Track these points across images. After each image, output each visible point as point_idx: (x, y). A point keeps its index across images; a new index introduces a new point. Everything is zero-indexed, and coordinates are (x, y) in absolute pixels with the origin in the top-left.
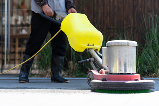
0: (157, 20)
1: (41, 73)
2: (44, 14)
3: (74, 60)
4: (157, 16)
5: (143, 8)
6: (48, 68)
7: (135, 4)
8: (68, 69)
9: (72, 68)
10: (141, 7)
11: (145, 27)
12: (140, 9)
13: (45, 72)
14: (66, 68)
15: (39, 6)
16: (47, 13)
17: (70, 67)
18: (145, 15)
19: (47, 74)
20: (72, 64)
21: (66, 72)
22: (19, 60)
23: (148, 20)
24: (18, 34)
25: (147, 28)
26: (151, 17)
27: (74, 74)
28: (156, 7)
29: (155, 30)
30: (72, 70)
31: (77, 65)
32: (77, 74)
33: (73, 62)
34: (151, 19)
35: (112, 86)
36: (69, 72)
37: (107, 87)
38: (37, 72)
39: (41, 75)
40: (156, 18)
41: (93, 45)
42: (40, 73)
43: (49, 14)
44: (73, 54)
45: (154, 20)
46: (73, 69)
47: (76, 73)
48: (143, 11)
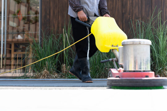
0: (144, 26)
1: (36, 75)
2: (79, 19)
3: (67, 63)
4: (144, 22)
5: (131, 15)
6: (42, 71)
7: (123, 12)
8: (61, 72)
9: (65, 70)
10: (129, 14)
11: (133, 33)
12: (129, 16)
13: (39, 74)
14: (59, 71)
15: (75, 11)
16: (81, 19)
17: (63, 70)
18: (133, 21)
19: (41, 76)
20: (65, 67)
21: (59, 74)
22: (14, 65)
23: (135, 26)
24: (14, 40)
25: (134, 34)
26: (138, 23)
27: (67, 76)
28: (143, 14)
29: (142, 35)
30: (64, 72)
31: (69, 68)
32: (70, 76)
33: (66, 65)
34: (138, 25)
35: (122, 83)
36: (62, 75)
37: (118, 84)
38: (32, 74)
39: (35, 77)
40: (143, 24)
41: (117, 46)
42: (34, 76)
43: (83, 19)
44: (66, 58)
45: (140, 26)
46: (66, 72)
47: (68, 76)
48: (131, 18)
